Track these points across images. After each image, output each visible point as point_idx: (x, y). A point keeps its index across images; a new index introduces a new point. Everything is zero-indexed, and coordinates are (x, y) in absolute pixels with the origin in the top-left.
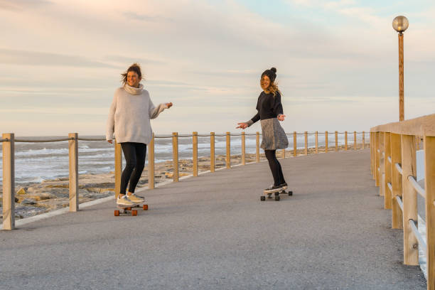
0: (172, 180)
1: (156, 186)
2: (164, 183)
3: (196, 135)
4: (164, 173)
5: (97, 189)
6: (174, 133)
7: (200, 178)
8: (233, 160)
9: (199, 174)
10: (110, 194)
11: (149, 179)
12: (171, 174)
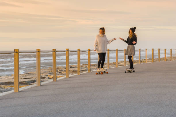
0: (52, 80)
1: (42, 84)
2: (46, 82)
3: (68, 50)
4: (47, 76)
5: (3, 86)
6: (53, 50)
7: (70, 79)
8: (92, 67)
9: (70, 76)
10: (11, 89)
11: (37, 79)
12: (52, 76)
